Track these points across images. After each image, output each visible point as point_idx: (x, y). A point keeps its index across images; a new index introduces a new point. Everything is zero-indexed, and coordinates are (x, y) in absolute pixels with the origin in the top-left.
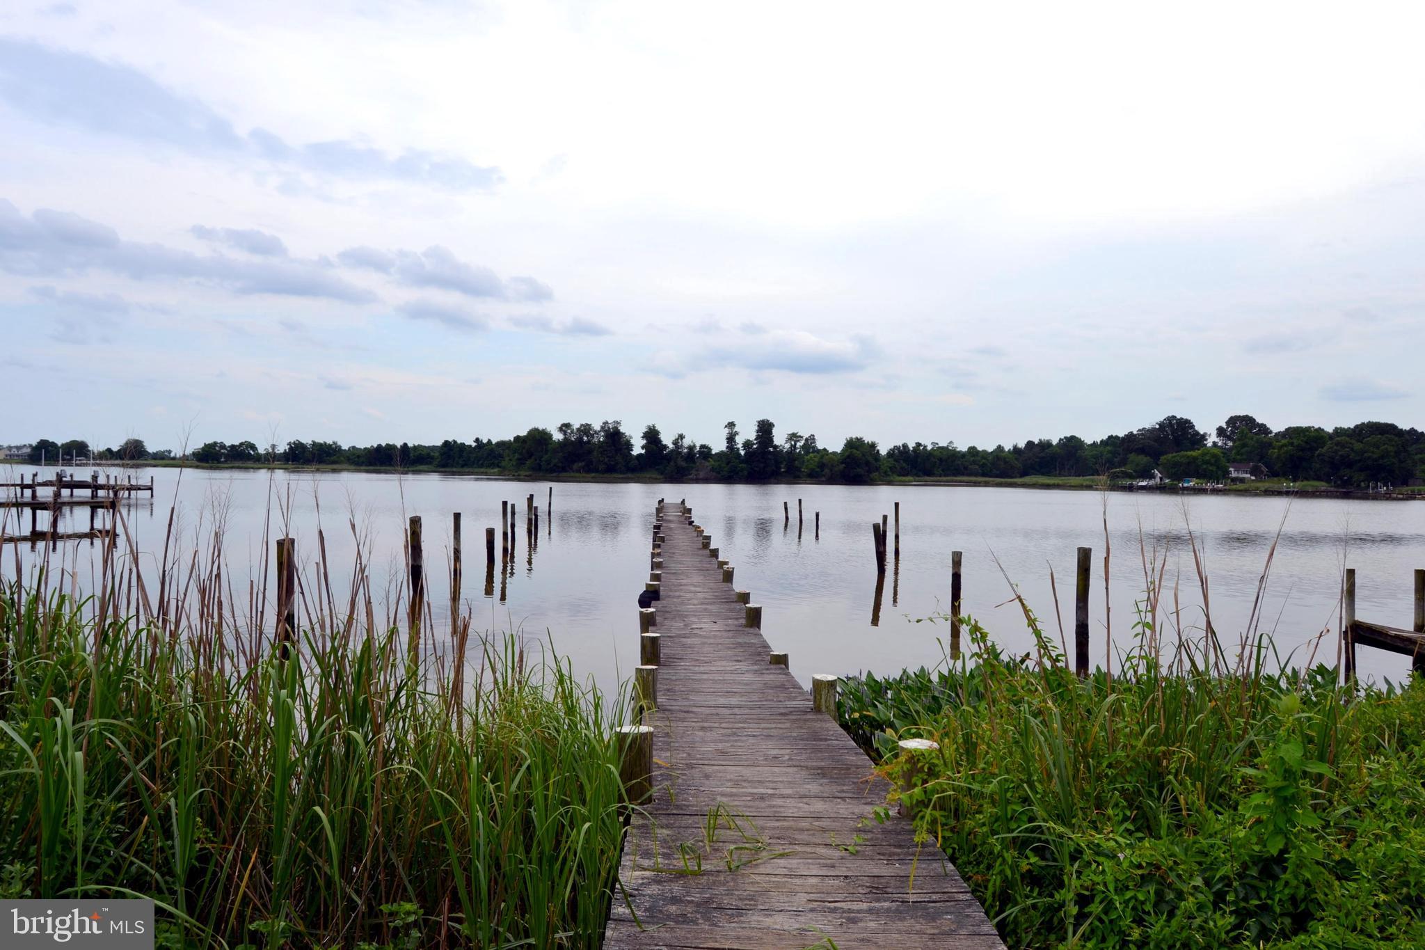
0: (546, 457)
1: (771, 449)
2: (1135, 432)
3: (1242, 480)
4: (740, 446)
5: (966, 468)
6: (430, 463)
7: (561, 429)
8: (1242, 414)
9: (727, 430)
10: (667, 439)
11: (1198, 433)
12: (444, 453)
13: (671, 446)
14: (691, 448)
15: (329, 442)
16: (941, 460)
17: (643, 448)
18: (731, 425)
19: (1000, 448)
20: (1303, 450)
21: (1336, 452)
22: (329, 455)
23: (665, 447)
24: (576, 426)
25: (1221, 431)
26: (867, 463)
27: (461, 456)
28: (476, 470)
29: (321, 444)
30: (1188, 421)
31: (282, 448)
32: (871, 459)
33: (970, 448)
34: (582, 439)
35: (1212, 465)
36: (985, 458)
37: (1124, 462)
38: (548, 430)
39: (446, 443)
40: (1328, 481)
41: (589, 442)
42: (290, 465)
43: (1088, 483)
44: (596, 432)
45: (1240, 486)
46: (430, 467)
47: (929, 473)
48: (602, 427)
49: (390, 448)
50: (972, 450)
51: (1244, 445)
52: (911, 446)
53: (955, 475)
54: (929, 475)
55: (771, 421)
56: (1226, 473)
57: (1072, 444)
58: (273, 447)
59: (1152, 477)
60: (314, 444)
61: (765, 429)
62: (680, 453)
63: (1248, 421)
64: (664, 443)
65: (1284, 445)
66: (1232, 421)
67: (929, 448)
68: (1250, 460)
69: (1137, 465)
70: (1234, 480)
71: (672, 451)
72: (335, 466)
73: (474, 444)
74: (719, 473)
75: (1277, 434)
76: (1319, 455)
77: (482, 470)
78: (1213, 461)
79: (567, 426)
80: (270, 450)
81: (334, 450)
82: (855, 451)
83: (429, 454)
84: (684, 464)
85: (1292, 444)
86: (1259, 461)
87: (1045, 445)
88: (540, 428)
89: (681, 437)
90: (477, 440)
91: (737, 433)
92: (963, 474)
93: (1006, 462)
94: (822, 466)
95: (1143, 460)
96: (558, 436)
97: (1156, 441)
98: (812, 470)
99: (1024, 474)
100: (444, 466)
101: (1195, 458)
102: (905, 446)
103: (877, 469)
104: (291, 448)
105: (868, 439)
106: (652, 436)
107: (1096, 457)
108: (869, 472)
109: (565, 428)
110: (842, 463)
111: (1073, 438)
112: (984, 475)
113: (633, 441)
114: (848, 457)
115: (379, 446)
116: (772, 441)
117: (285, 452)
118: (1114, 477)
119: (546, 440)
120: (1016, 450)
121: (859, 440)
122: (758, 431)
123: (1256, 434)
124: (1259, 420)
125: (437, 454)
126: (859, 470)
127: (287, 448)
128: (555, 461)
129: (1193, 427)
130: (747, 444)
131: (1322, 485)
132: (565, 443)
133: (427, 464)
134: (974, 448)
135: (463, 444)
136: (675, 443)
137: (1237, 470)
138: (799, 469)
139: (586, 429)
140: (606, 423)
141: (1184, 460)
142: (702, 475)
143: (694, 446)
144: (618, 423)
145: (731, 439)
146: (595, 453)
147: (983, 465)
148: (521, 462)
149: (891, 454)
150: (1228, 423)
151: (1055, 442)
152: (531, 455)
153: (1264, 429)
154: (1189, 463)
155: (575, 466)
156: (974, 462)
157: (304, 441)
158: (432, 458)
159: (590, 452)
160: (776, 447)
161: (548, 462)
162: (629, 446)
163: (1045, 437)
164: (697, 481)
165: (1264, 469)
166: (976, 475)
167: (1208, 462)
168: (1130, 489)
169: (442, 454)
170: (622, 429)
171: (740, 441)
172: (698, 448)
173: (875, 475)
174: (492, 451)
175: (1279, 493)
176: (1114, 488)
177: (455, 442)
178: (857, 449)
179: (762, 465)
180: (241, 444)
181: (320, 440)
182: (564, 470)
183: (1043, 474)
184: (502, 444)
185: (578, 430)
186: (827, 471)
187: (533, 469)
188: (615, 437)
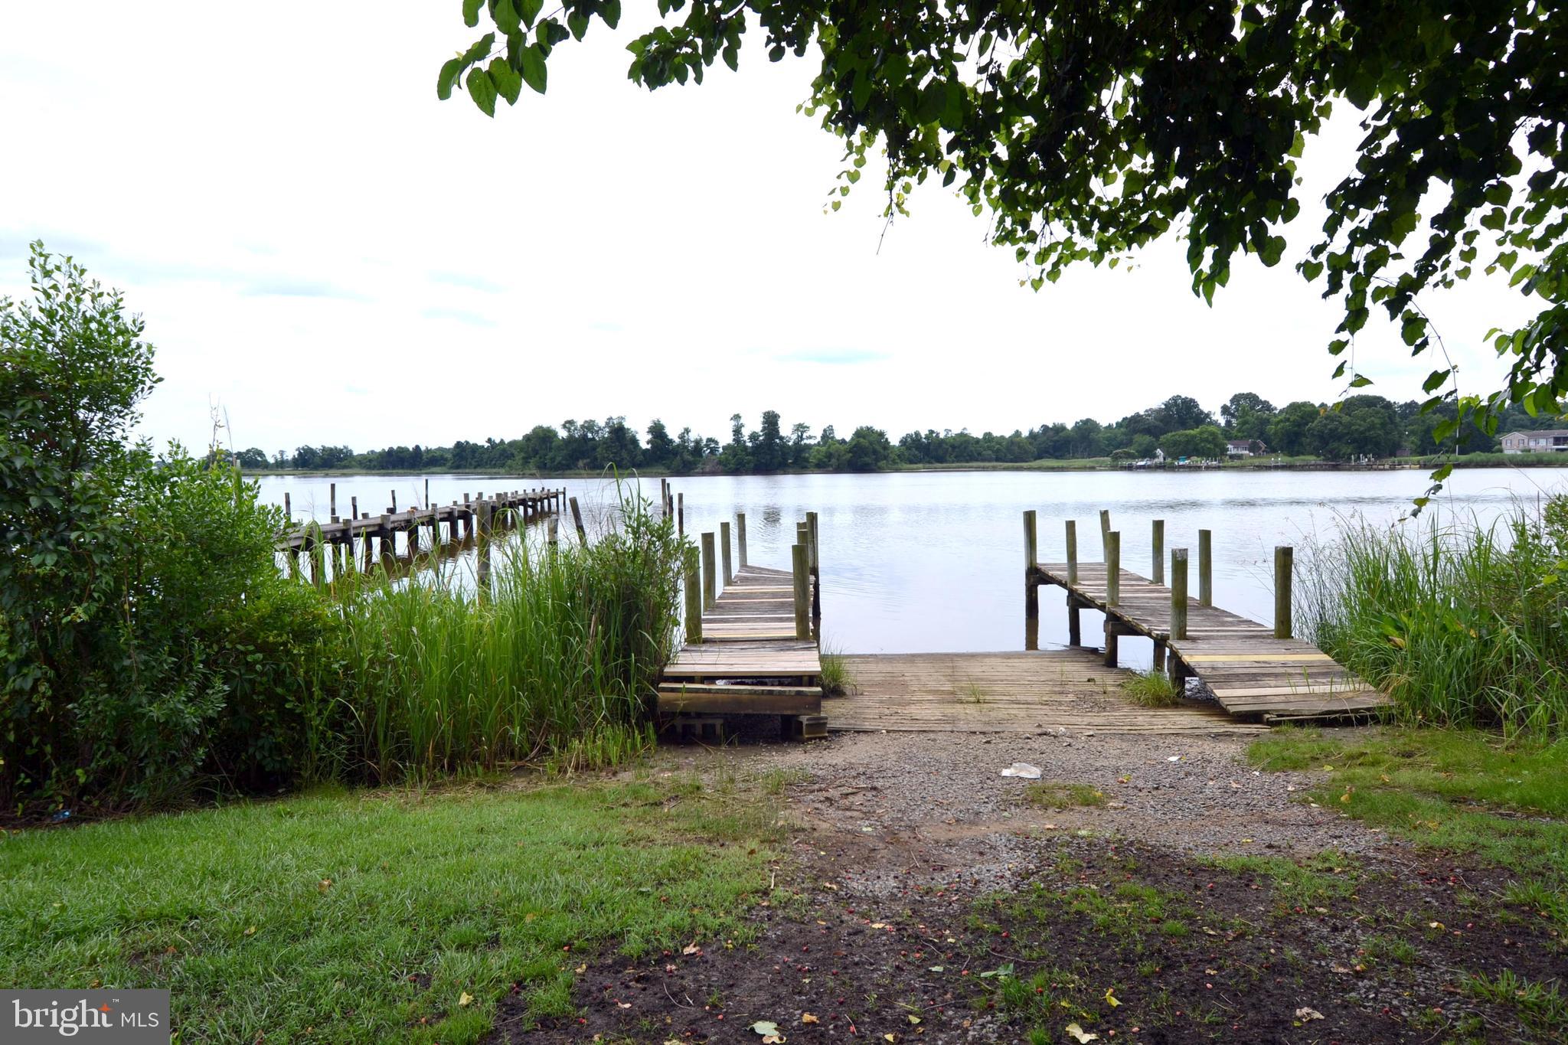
0: (551, 455)
1: (778, 441)
2: (1142, 413)
3: (1240, 457)
4: (746, 438)
5: (979, 454)
6: (444, 465)
7: (564, 426)
8: (1245, 392)
9: (733, 423)
10: (673, 433)
11: (1202, 412)
12: (458, 454)
13: (677, 441)
14: (698, 442)
15: (340, 446)
16: (953, 447)
17: (648, 443)
18: (737, 417)
19: (1018, 433)
20: (1299, 425)
21: (1325, 425)
22: (340, 459)
23: (671, 441)
24: (580, 422)
25: (1225, 410)
26: (875, 452)
27: (473, 457)
28: (489, 471)
29: (331, 449)
30: (1192, 401)
31: (291, 454)
32: (878, 448)
33: (986, 434)
34: (586, 435)
35: (1209, 442)
36: (1000, 444)
37: (1129, 443)
38: (553, 427)
39: (458, 444)
40: (1318, 455)
41: (594, 439)
42: (300, 471)
43: (1092, 464)
44: (600, 429)
45: (1237, 463)
46: (444, 469)
47: (940, 459)
48: (607, 423)
49: (402, 451)
50: (988, 437)
51: (1245, 423)
52: (923, 433)
53: (967, 462)
54: (941, 462)
55: (777, 412)
56: (1224, 450)
57: (1087, 427)
58: (282, 453)
59: (1155, 456)
60: (324, 449)
61: (771, 421)
62: (687, 447)
63: (1252, 398)
64: (670, 437)
65: (1281, 421)
66: (1236, 399)
67: (942, 436)
68: (1250, 437)
69: (1140, 445)
70: (1232, 457)
71: (678, 445)
72: (345, 471)
73: (486, 445)
74: (725, 466)
75: (1281, 411)
76: (1309, 430)
77: (494, 470)
78: (1210, 438)
79: (571, 422)
80: (279, 456)
81: (346, 455)
82: (862, 440)
83: (442, 456)
84: (690, 458)
85: (1288, 420)
86: (1259, 438)
87: (1059, 429)
88: (545, 426)
89: (687, 431)
90: (489, 440)
91: (742, 426)
92: (977, 460)
93: (1019, 447)
94: (829, 456)
95: (1146, 439)
96: (563, 434)
97: (1161, 421)
98: (820, 460)
99: (1039, 457)
100: (458, 467)
101: (1194, 437)
102: (917, 434)
103: (885, 458)
104: (300, 454)
105: (877, 428)
106: (657, 431)
107: (1109, 439)
108: (877, 460)
109: (568, 424)
110: (850, 452)
111: (1088, 421)
112: (998, 460)
113: (638, 437)
114: (855, 446)
115: (391, 449)
116: (778, 432)
117: (294, 459)
118: (1116, 458)
119: (549, 437)
120: (1033, 435)
121: (870, 430)
122: (764, 423)
123: (1259, 410)
124: (1262, 398)
125: (449, 456)
126: (866, 459)
127: (296, 453)
128: (559, 459)
129: (1197, 406)
130: (753, 437)
131: (1312, 459)
132: (570, 440)
133: (440, 466)
134: (990, 434)
135: (475, 445)
136: (682, 437)
137: (1236, 447)
138: (806, 460)
139: (590, 426)
140: (611, 418)
141: (1182, 439)
142: (708, 468)
143: (701, 440)
144: (623, 418)
145: (737, 432)
146: (599, 450)
147: (998, 450)
148: (526, 461)
149: (903, 442)
150: (1232, 401)
151: (1070, 426)
152: (536, 452)
153: (1267, 406)
154: (1188, 442)
155: (581, 463)
156: (989, 448)
157: (313, 446)
158: (446, 460)
159: (594, 449)
160: (781, 438)
161: (553, 459)
162: (634, 441)
163: (1059, 421)
164: (704, 474)
165: (1263, 445)
166: (990, 460)
167: (1206, 440)
168: (1129, 468)
169: (454, 456)
170: (626, 425)
171: (746, 433)
172: (704, 442)
173: (882, 463)
174: (504, 450)
175: (1268, 468)
176: (1114, 468)
177: (467, 443)
178: (864, 438)
179: (768, 457)
180: (248, 451)
181: (330, 444)
182: (568, 467)
183: (1057, 458)
184: (513, 444)
185: (582, 426)
186: (833, 461)
187: (539, 468)
188: (619, 433)
